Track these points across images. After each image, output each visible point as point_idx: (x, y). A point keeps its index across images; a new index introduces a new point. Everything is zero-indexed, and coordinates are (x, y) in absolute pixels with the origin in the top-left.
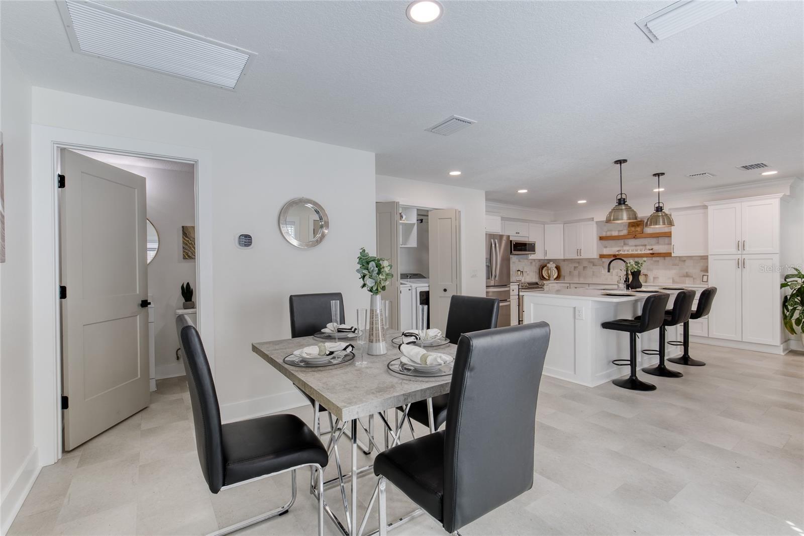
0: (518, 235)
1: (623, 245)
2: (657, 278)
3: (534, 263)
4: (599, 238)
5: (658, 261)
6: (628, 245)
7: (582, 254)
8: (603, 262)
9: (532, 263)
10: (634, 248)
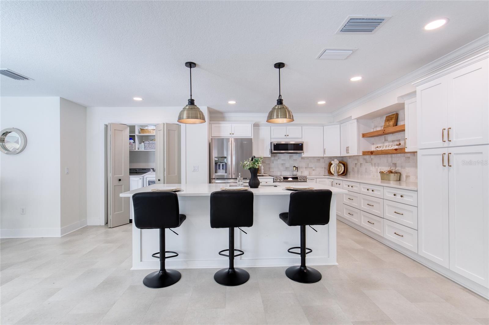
0: (288, 137)
1: (384, 141)
2: (409, 176)
3: (322, 160)
4: (361, 136)
5: (409, 157)
6: (388, 141)
7: (350, 152)
8: (372, 159)
9: (320, 160)
10: (391, 143)
